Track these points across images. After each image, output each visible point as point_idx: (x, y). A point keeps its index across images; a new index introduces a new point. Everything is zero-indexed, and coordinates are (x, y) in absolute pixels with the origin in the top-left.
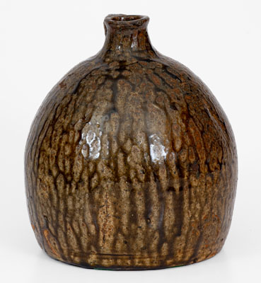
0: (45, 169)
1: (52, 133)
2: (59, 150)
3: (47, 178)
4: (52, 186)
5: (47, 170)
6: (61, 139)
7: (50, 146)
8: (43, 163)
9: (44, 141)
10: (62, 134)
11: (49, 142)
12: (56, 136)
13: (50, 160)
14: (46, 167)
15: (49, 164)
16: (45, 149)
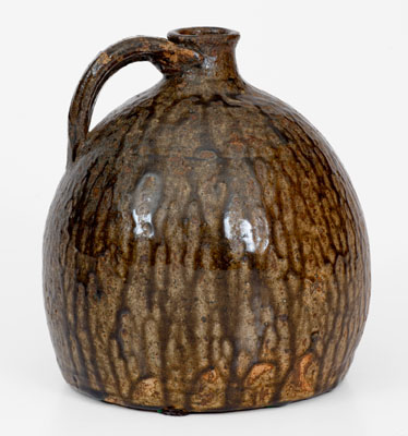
0: (317, 259)
1: (305, 203)
2: (327, 222)
3: (322, 271)
4: (331, 279)
5: (320, 260)
6: (322, 207)
7: (313, 223)
8: (312, 252)
9: (299, 220)
10: (320, 200)
11: (308, 218)
12: (313, 206)
13: (321, 241)
14: (319, 255)
15: (321, 249)
16: (307, 230)
